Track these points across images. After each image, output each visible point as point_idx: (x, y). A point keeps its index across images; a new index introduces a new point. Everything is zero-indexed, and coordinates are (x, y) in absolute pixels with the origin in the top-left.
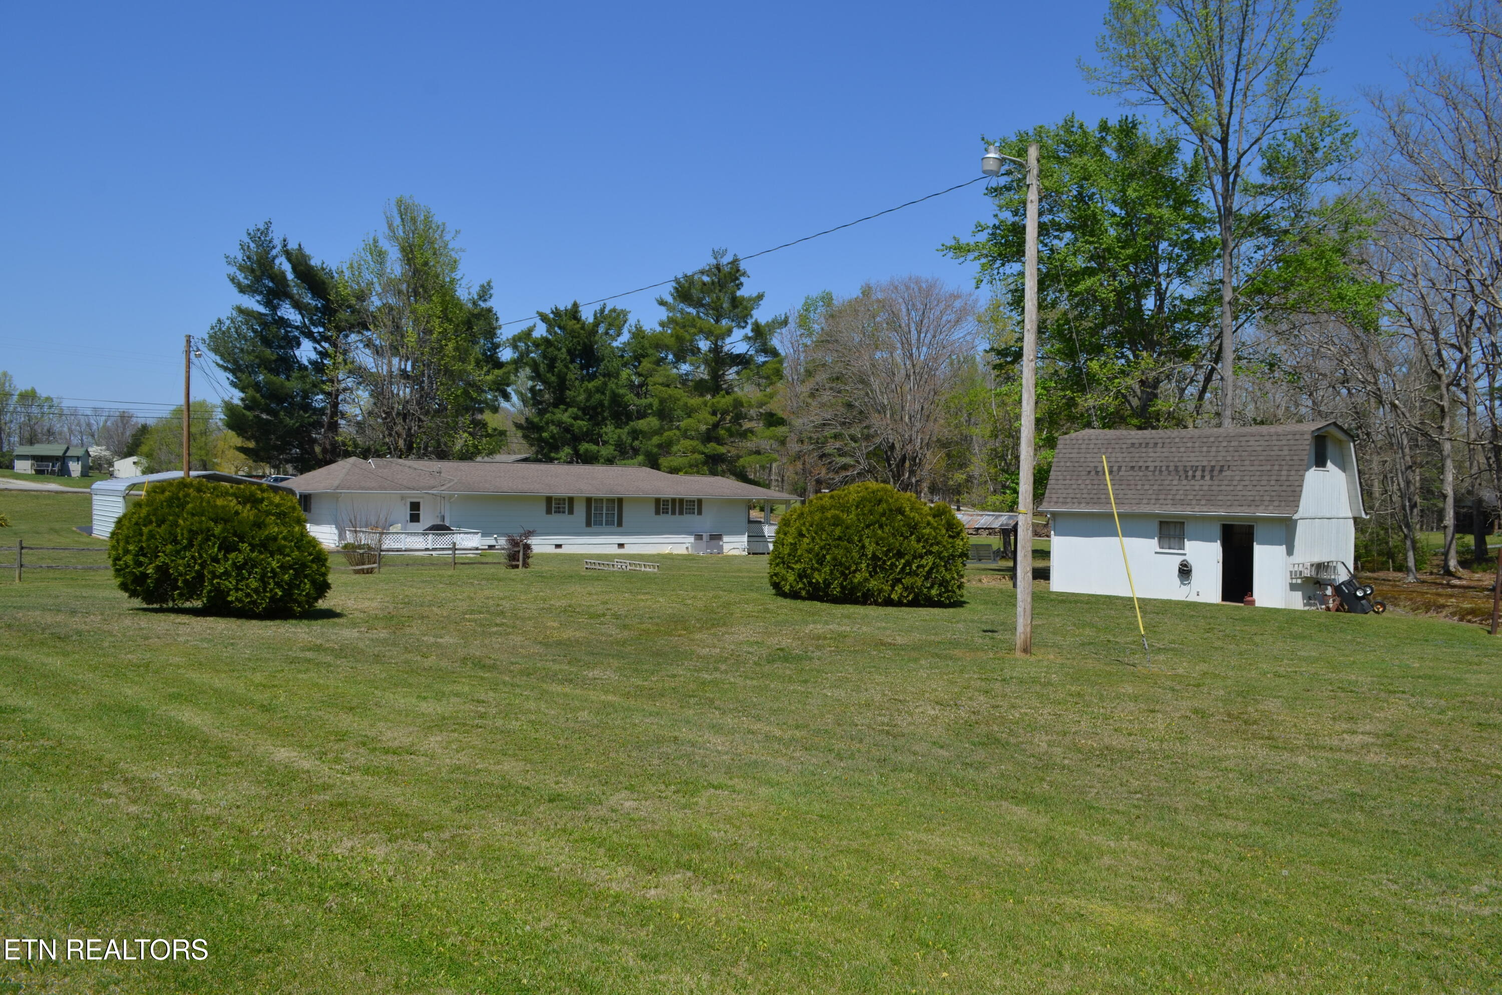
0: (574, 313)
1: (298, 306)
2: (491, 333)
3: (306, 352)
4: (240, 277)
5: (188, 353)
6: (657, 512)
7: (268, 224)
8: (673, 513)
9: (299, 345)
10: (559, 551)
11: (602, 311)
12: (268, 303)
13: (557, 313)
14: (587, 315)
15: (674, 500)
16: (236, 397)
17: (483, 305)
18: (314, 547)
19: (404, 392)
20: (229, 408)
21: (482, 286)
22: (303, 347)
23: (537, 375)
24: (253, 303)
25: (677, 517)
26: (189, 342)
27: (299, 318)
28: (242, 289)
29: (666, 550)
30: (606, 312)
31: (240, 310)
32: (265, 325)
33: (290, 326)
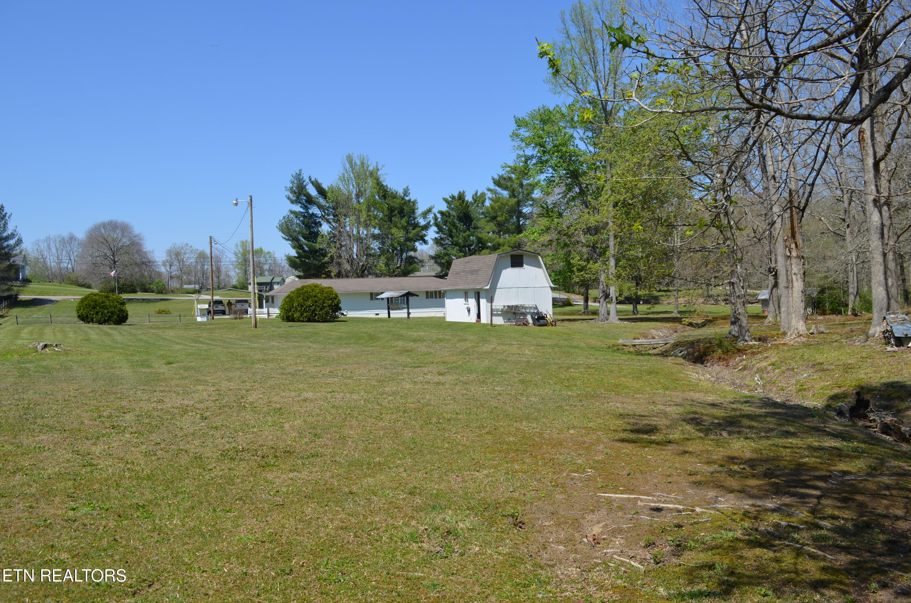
0: (461, 197)
1: (320, 207)
2: (413, 211)
3: (325, 228)
4: (291, 196)
5: (211, 243)
6: (427, 298)
7: (300, 171)
8: (436, 297)
9: (321, 225)
10: (377, 316)
11: (476, 194)
12: (306, 208)
13: (453, 197)
14: (469, 198)
15: (436, 292)
16: (293, 253)
17: (407, 198)
19: (375, 245)
21: (404, 189)
22: (323, 227)
24: (298, 208)
26: (211, 239)
27: (319, 212)
28: (292, 202)
29: (432, 315)
30: (479, 194)
31: (292, 212)
32: (304, 217)
33: (316, 217)
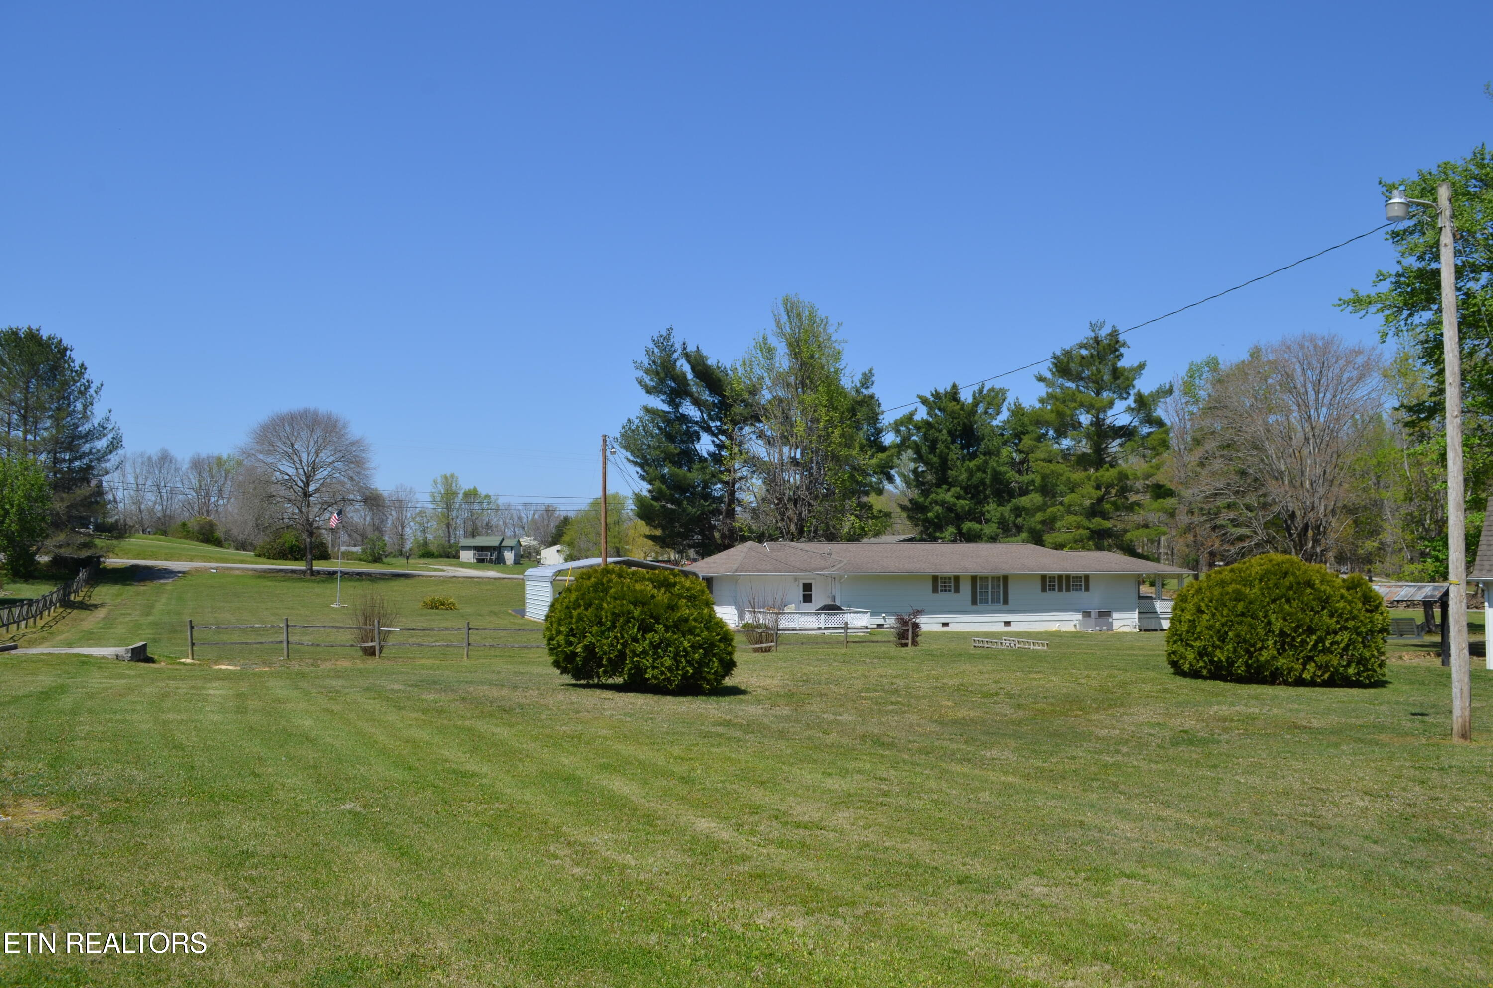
0: (953, 395)
1: (697, 403)
2: (874, 418)
3: (705, 445)
4: (647, 379)
5: (604, 450)
6: (1044, 589)
7: (670, 330)
8: (1060, 590)
9: (699, 438)
10: (945, 629)
11: (981, 391)
12: (671, 402)
13: (936, 395)
14: (967, 396)
15: (1060, 577)
16: (644, 488)
17: (865, 392)
18: (722, 628)
19: (794, 478)
20: (639, 500)
21: (865, 374)
22: (702, 441)
23: (920, 458)
24: (659, 403)
25: (1064, 594)
26: (605, 441)
27: (698, 413)
28: (649, 391)
29: (1054, 627)
30: (985, 392)
31: (647, 410)
32: (669, 422)
33: (691, 421)
